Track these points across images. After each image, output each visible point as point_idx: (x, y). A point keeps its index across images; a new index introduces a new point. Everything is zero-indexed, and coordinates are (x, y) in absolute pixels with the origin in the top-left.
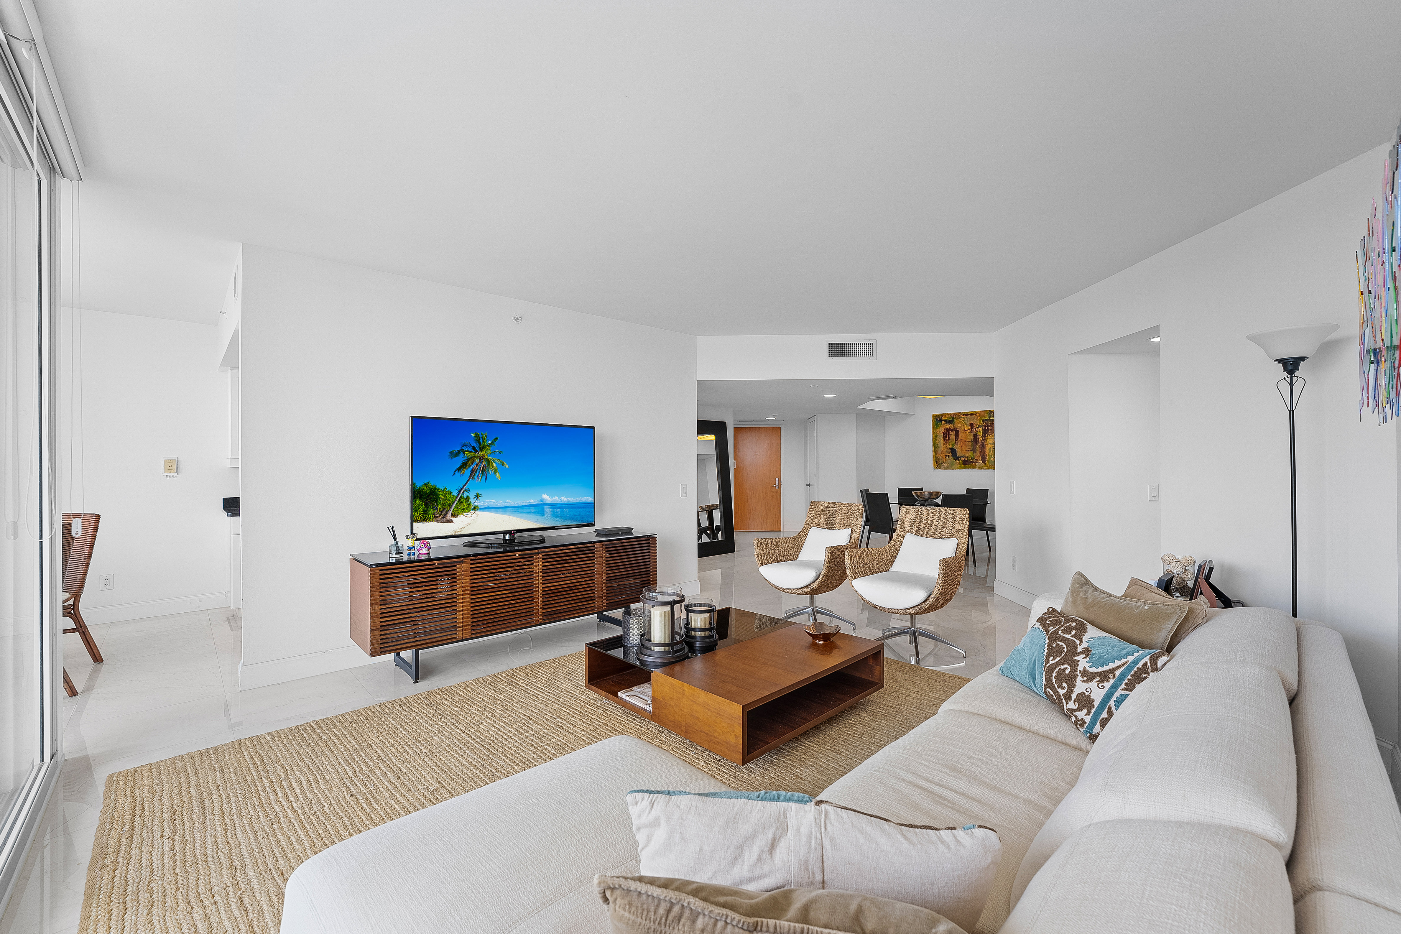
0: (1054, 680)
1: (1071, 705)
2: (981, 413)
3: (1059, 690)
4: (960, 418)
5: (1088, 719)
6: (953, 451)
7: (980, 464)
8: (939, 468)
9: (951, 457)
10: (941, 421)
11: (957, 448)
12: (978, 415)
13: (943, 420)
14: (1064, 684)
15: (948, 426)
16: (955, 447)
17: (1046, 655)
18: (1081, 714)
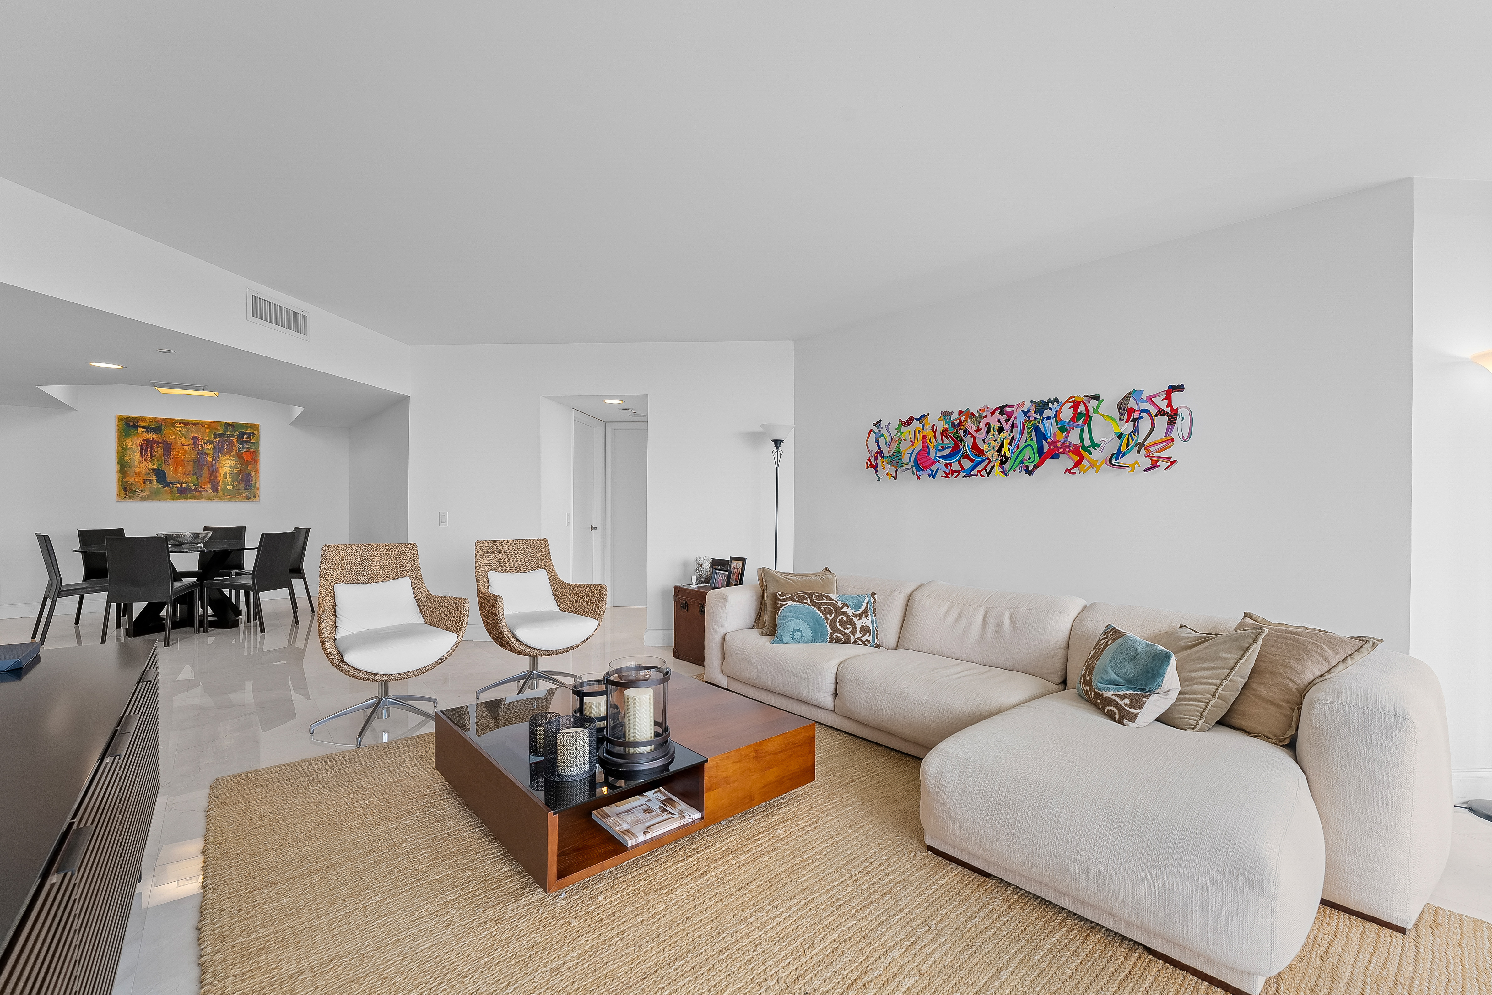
0: (839, 627)
1: (858, 635)
2: (212, 424)
3: (846, 631)
4: (174, 427)
5: (870, 638)
6: (160, 475)
7: (208, 493)
8: (131, 498)
9: (155, 483)
10: (136, 427)
11: (169, 470)
12: (206, 426)
13: (140, 427)
14: (849, 626)
15: (149, 436)
16: (164, 468)
17: (822, 616)
18: (867, 637)
